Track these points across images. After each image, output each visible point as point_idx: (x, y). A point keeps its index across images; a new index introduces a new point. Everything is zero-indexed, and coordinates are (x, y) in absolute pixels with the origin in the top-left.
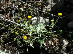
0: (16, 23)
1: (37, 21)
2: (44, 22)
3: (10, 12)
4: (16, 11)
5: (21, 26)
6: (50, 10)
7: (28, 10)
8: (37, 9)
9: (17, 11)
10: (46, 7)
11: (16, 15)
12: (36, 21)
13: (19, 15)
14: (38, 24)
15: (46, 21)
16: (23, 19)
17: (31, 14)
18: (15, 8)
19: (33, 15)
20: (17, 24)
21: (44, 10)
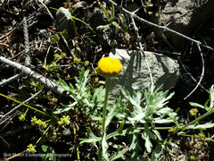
0: (38, 76)
1: (130, 70)
2: (161, 73)
3: (14, 22)
4: (39, 17)
5: (61, 90)
6: (185, 21)
7: (90, 14)
8: (133, 14)
9: (44, 21)
10: (168, 8)
11: (41, 36)
12: (125, 68)
13: (51, 36)
14: (135, 80)
15: (166, 69)
16: (69, 54)
17: (106, 37)
18: (37, 7)
19: (111, 37)
20: (43, 79)
21: (164, 18)
